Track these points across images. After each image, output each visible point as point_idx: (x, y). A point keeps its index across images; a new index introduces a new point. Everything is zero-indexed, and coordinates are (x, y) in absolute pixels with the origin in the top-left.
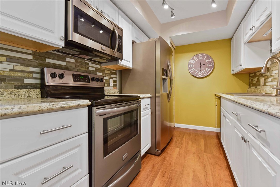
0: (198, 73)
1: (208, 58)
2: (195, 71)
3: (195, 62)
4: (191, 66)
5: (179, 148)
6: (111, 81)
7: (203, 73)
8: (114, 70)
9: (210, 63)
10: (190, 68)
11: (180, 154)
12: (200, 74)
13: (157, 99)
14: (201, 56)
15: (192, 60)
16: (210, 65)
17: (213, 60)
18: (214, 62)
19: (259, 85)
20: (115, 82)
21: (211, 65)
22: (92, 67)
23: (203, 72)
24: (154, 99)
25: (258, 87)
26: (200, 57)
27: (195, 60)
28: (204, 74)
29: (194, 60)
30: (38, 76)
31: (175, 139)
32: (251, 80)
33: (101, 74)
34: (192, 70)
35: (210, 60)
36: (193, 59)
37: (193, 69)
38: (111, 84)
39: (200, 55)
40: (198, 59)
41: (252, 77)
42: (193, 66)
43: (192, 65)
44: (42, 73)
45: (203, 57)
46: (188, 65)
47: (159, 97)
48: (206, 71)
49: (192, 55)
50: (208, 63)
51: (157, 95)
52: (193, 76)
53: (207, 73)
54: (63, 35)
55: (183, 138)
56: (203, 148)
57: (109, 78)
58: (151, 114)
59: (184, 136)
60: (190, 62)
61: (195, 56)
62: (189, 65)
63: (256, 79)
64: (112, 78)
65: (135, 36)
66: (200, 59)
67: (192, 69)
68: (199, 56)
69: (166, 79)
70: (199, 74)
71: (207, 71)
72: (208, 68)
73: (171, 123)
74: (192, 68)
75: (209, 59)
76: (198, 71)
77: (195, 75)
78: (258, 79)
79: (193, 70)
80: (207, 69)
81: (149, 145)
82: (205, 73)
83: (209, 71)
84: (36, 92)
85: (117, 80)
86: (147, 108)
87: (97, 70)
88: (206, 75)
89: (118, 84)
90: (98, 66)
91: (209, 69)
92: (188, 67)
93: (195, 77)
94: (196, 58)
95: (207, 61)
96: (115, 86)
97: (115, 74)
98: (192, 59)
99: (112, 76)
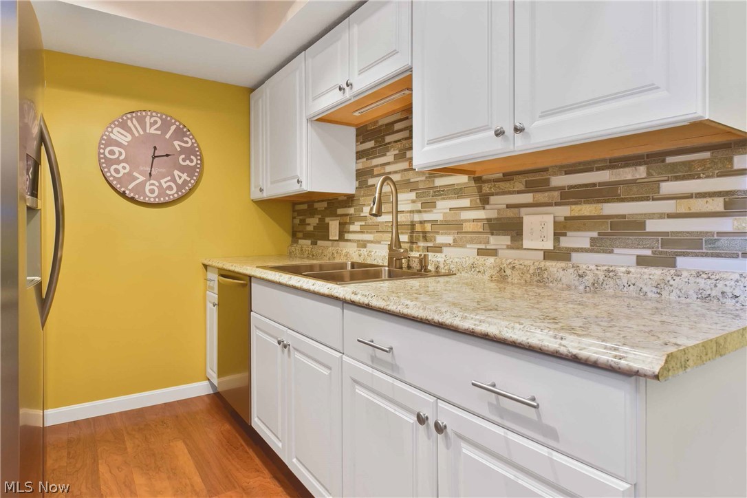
0: (143, 184)
1: (181, 133)
2: (130, 177)
3: (129, 138)
4: (112, 153)
7: (165, 186)
9: (190, 152)
10: (110, 162)
12: (152, 191)
14: (156, 122)
15: (119, 129)
16: (188, 162)
17: (198, 146)
18: (201, 155)
19: (326, 238)
21: (192, 161)
23: (163, 181)
25: (320, 242)
26: (152, 125)
27: (132, 134)
28: (168, 192)
29: (129, 130)
32: (297, 221)
34: (117, 171)
35: (187, 142)
36: (123, 125)
37: (124, 169)
39: (152, 116)
40: (144, 129)
41: (300, 213)
42: (120, 154)
43: (116, 149)
45: (165, 126)
46: (100, 148)
48: (173, 180)
49: (116, 106)
50: (180, 153)
52: (123, 195)
53: (179, 187)
60: (109, 138)
61: (129, 116)
62: (106, 145)
63: (313, 221)
66: (152, 131)
67: (120, 167)
68: (147, 119)
70: (148, 187)
71: (180, 182)
72: (183, 169)
74: (118, 162)
75: (185, 139)
76: (141, 178)
77: (131, 191)
78: (322, 220)
79: (122, 172)
80: (176, 173)
82: (170, 188)
83: (185, 182)
88: (173, 193)
91: (185, 176)
92: (99, 153)
93: (132, 200)
94: (133, 124)
95: (176, 143)
98: (116, 126)
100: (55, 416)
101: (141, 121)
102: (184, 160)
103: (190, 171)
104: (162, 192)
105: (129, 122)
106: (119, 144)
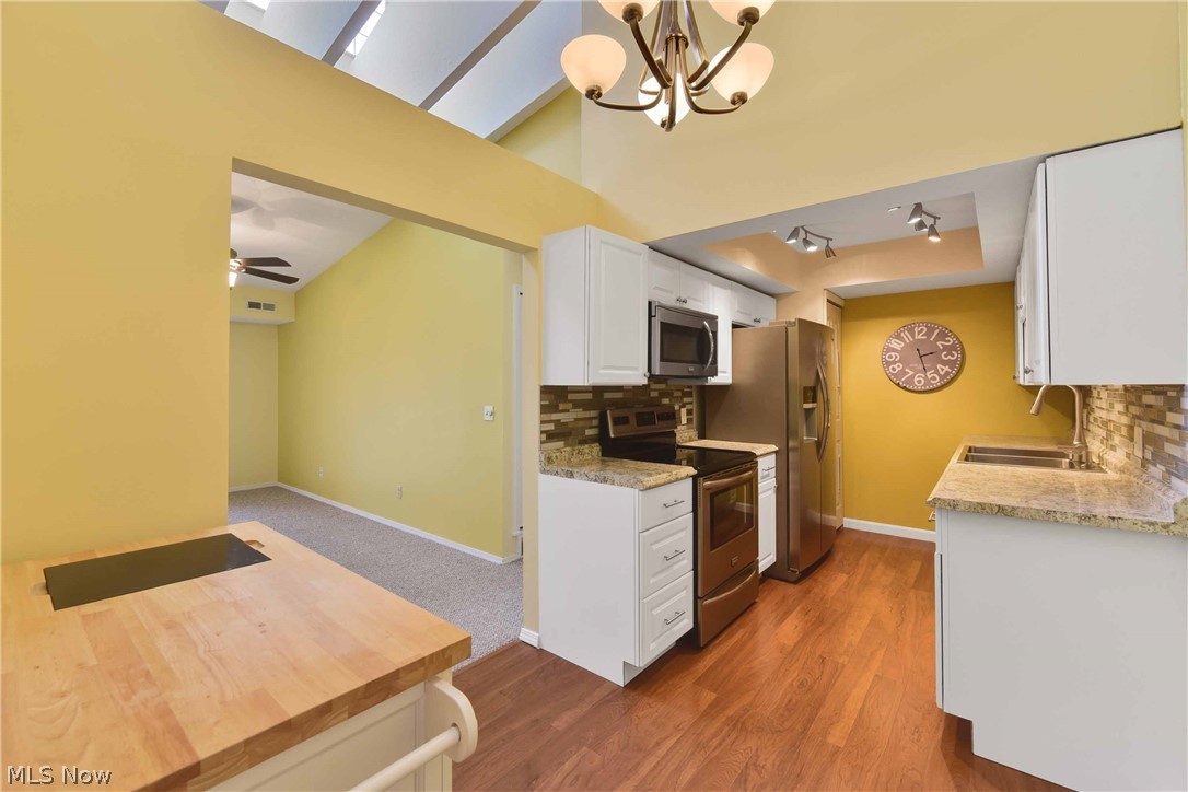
0: (913, 376)
1: (943, 336)
2: (903, 372)
3: (903, 344)
4: (890, 357)
5: (848, 574)
6: (684, 411)
7: (930, 377)
8: (689, 387)
9: (950, 349)
10: (889, 363)
11: (847, 584)
12: (919, 382)
13: (790, 454)
14: (922, 330)
15: (895, 340)
16: (949, 357)
17: (960, 342)
18: (963, 348)
20: (689, 412)
21: (953, 356)
22: (655, 390)
23: (928, 374)
24: (783, 457)
26: (919, 333)
27: (905, 342)
28: (932, 382)
29: (902, 339)
30: (595, 422)
31: (838, 556)
33: (666, 401)
34: (894, 369)
35: (949, 341)
36: (898, 337)
37: (898, 367)
38: (684, 421)
39: (919, 327)
40: (913, 337)
42: (896, 357)
43: (893, 354)
44: (603, 418)
45: (929, 334)
46: (882, 355)
47: (795, 449)
48: (937, 372)
49: (892, 325)
50: (942, 351)
51: (791, 444)
52: (898, 385)
53: (942, 378)
54: (646, 369)
55: (862, 555)
56: (912, 580)
57: (681, 407)
58: (778, 490)
59: (865, 552)
60: (888, 346)
61: (902, 329)
62: (887, 352)
64: (683, 406)
65: (737, 308)
66: (920, 337)
67: (895, 366)
68: (916, 330)
69: (813, 409)
70: (916, 379)
71: (942, 373)
72: (944, 363)
73: (827, 517)
74: (894, 362)
75: (947, 339)
76: (911, 373)
77: (903, 382)
79: (898, 369)
80: (939, 366)
81: (771, 556)
82: (934, 378)
83: (947, 373)
84: (596, 448)
85: (694, 407)
86: (768, 475)
87: (663, 394)
88: (937, 382)
89: (694, 416)
90: (662, 386)
91: (947, 368)
92: (882, 358)
93: (904, 388)
94: (906, 335)
95: (939, 344)
96: (689, 421)
97: (689, 395)
98: (893, 338)
99: (685, 400)
100: (850, 523)
101: (912, 332)
102: (946, 356)
103: (951, 364)
104: (927, 381)
105: (902, 334)
106: (894, 350)
